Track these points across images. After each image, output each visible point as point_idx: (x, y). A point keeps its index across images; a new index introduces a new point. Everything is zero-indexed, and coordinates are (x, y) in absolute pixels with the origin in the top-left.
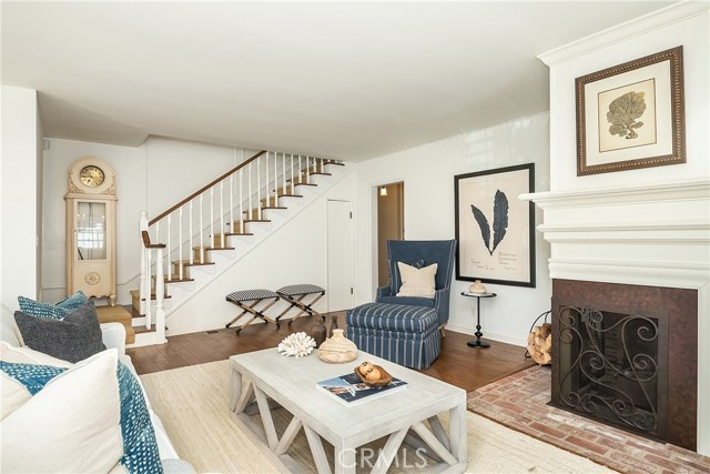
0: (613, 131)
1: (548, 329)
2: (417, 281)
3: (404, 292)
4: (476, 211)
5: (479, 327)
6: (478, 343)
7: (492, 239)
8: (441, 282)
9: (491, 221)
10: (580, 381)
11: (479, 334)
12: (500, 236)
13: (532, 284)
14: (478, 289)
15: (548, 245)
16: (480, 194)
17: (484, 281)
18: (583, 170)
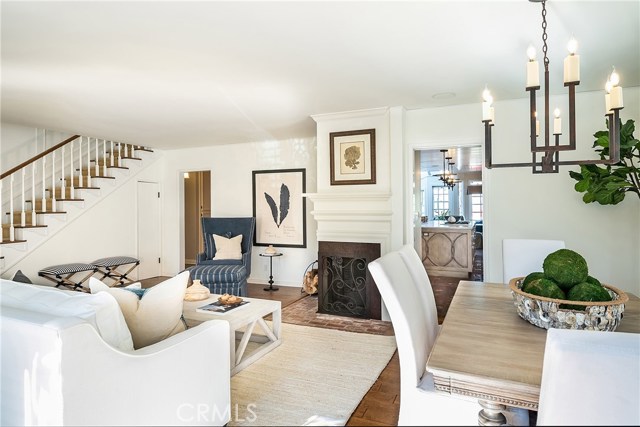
0: (347, 164)
1: (315, 272)
2: (227, 248)
3: (218, 257)
4: (267, 196)
5: (271, 277)
6: (271, 287)
7: (279, 216)
8: (244, 249)
9: (278, 205)
10: (333, 298)
11: (271, 282)
12: (284, 215)
13: (304, 246)
14: (270, 251)
15: (316, 223)
16: (271, 185)
17: (275, 245)
18: (334, 183)
